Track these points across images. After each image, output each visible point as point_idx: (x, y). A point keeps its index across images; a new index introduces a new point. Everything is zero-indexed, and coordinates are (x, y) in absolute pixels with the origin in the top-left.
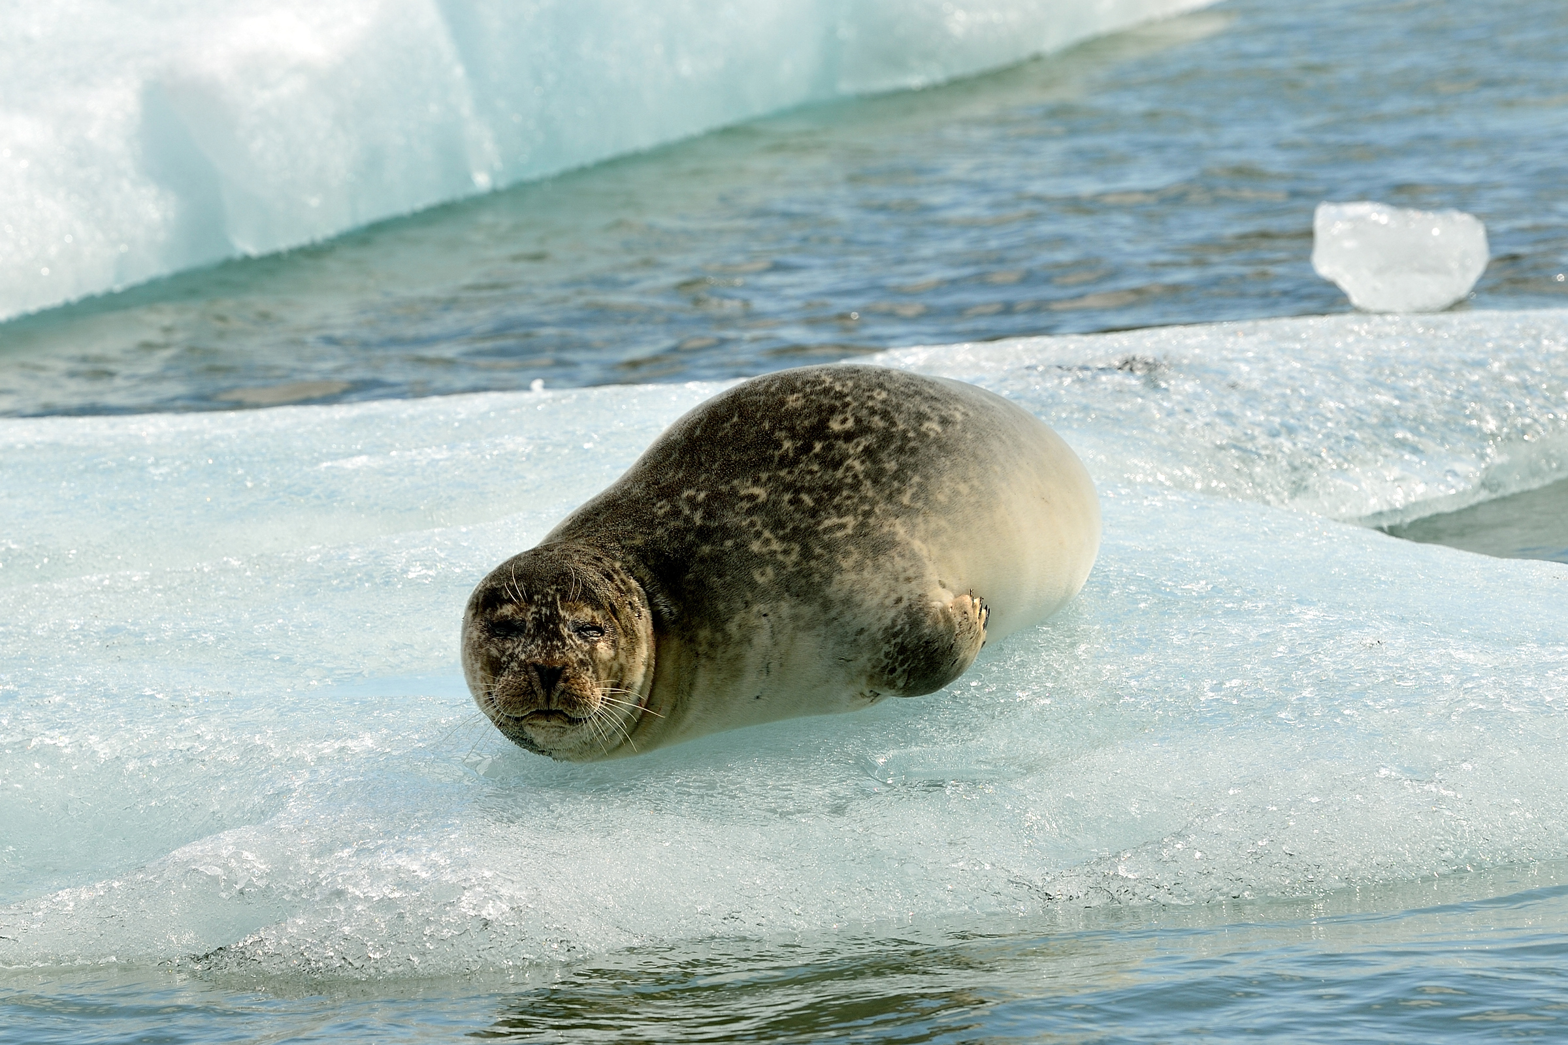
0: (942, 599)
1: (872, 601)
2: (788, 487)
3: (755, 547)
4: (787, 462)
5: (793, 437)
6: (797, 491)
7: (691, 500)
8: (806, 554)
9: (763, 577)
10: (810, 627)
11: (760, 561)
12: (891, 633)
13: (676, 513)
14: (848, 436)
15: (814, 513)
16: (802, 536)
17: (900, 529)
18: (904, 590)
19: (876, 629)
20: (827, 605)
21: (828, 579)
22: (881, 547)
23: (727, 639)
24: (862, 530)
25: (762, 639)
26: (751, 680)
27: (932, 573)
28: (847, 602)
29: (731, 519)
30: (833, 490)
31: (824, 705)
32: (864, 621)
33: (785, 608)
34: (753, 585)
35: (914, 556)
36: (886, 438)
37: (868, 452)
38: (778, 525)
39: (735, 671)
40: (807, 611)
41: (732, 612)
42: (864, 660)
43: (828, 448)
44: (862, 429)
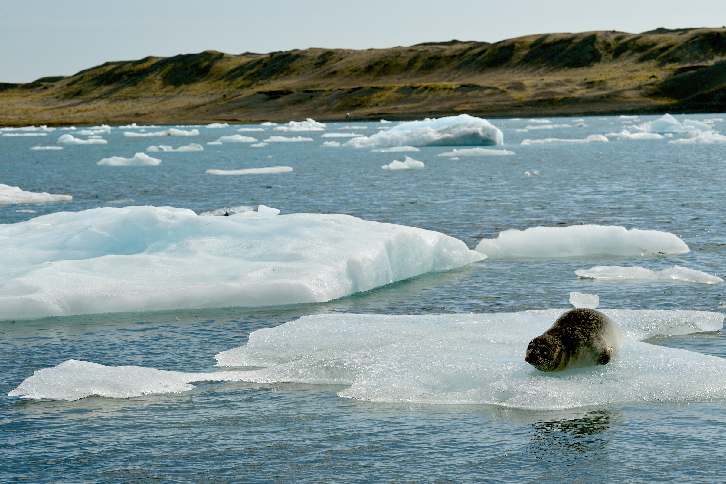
0: (608, 349)
1: (599, 348)
2: (584, 328)
3: (580, 337)
4: (583, 324)
5: (584, 319)
6: (586, 329)
7: (569, 329)
8: (588, 339)
9: (582, 343)
10: (589, 352)
11: (581, 340)
12: (602, 354)
13: (566, 331)
14: (592, 320)
15: (589, 332)
16: (588, 336)
17: (602, 337)
18: (603, 347)
19: (599, 353)
20: (592, 348)
21: (592, 344)
22: (600, 339)
23: (575, 353)
24: (596, 336)
25: (581, 353)
26: (579, 360)
27: (607, 345)
28: (595, 348)
29: (576, 333)
30: (592, 329)
31: (590, 365)
32: (597, 351)
33: (585, 348)
34: (580, 344)
35: (605, 341)
36: (598, 321)
37: (596, 323)
38: (583, 334)
39: (576, 358)
40: (589, 349)
41: (576, 348)
42: (597, 358)
43: (590, 322)
44: (594, 319)
